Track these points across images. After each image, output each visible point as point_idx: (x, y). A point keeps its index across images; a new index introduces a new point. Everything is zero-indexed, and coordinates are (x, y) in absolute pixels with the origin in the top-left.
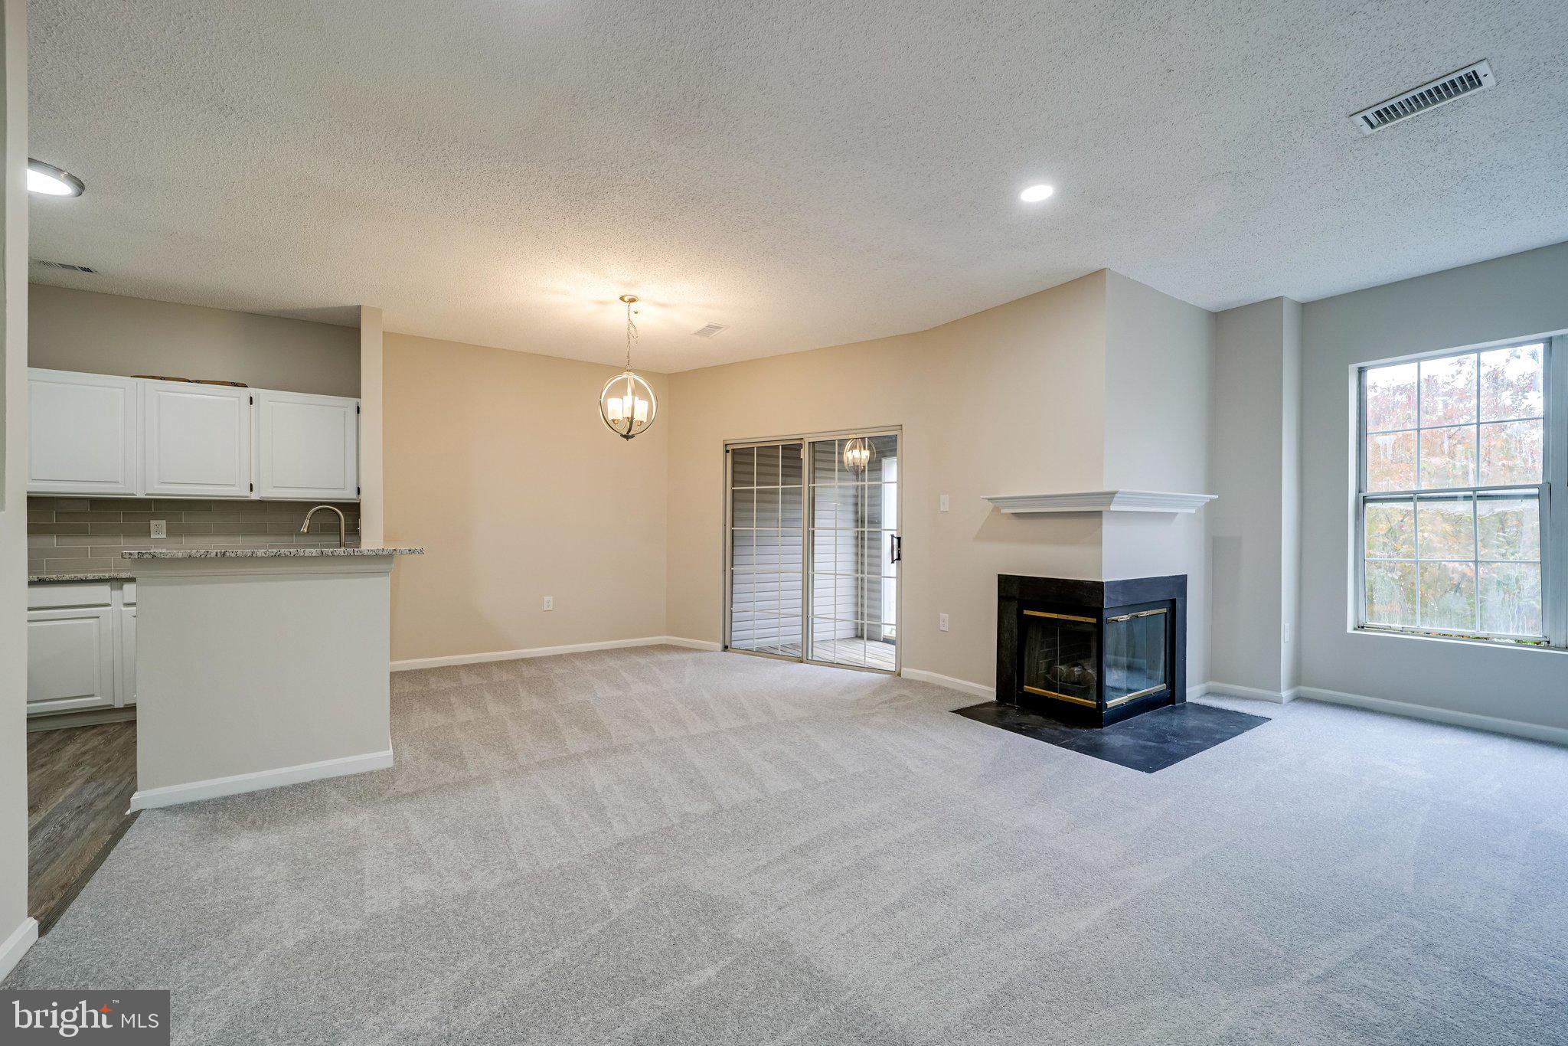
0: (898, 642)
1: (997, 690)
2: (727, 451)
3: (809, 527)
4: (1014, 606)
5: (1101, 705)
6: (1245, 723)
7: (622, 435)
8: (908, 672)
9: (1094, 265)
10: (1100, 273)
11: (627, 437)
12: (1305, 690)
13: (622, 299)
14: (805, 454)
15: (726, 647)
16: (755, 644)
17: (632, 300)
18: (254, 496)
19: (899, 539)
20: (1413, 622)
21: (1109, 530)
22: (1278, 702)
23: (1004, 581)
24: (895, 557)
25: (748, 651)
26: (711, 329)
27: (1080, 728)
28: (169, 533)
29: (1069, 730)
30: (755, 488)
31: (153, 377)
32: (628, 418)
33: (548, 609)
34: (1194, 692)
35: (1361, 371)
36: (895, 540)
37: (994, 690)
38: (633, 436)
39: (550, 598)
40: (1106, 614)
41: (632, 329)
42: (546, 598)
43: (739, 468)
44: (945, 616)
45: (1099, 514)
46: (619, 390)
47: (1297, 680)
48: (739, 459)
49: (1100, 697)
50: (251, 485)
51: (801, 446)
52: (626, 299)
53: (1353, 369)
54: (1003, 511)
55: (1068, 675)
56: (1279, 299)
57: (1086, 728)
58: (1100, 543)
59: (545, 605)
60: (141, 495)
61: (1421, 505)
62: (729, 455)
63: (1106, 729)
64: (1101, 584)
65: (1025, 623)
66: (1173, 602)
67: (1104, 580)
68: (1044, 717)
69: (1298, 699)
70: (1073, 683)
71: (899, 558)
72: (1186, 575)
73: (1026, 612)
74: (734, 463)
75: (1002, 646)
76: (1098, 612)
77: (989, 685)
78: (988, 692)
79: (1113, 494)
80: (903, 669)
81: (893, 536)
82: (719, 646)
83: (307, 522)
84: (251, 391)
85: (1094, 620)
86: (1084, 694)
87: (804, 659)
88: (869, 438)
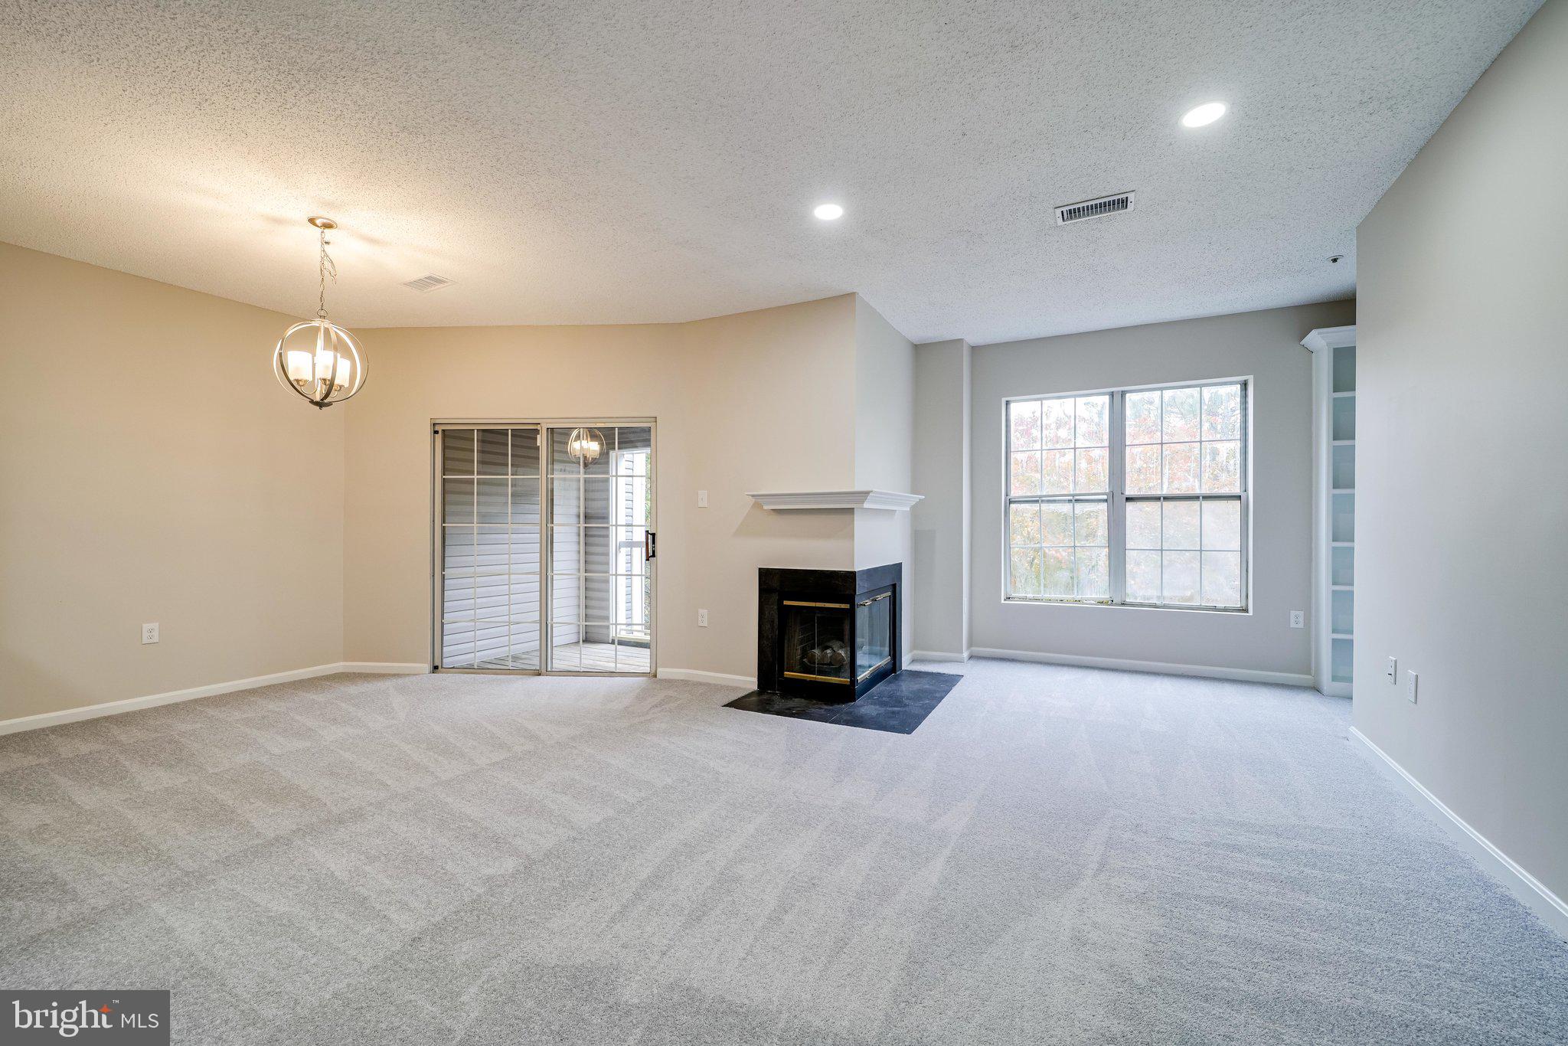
0: (653, 645)
1: (758, 681)
2: (436, 432)
3: (547, 523)
4: (775, 597)
5: (853, 681)
6: (951, 681)
7: (312, 402)
8: (663, 672)
9: (849, 290)
10: (851, 296)
11: (320, 404)
12: (977, 650)
13: (312, 221)
14: (542, 441)
15: (436, 668)
16: (476, 659)
17: (328, 226)
19: (654, 535)
20: (1039, 592)
21: (860, 523)
22: (961, 661)
23: (765, 575)
24: (651, 554)
25: (469, 669)
26: (433, 280)
27: (838, 704)
29: (831, 708)
30: (476, 477)
32: (325, 380)
33: (151, 641)
34: (906, 664)
35: (1008, 403)
36: (650, 536)
37: (755, 680)
38: (330, 404)
39: (155, 625)
40: (857, 601)
41: (327, 264)
42: (146, 627)
43: (450, 453)
44: (703, 612)
45: (851, 511)
46: (306, 339)
47: (971, 643)
48: (450, 442)
49: (853, 674)
51: (537, 431)
52: (319, 222)
53: (1004, 400)
54: (765, 507)
55: (823, 659)
56: (960, 340)
57: (843, 703)
58: (852, 536)
59: (145, 635)
61: (1044, 506)
62: (439, 437)
63: (858, 702)
64: (854, 573)
65: (785, 612)
66: (894, 586)
67: (856, 569)
68: (805, 698)
69: (971, 657)
70: (825, 664)
71: (654, 555)
72: (902, 563)
73: (786, 603)
74: (444, 448)
75: (763, 637)
76: (850, 599)
77: (750, 676)
78: (750, 682)
79: (868, 493)
80: (659, 670)
81: (647, 532)
82: (427, 667)
85: (847, 606)
86: (837, 672)
87: (544, 671)
88: (619, 428)
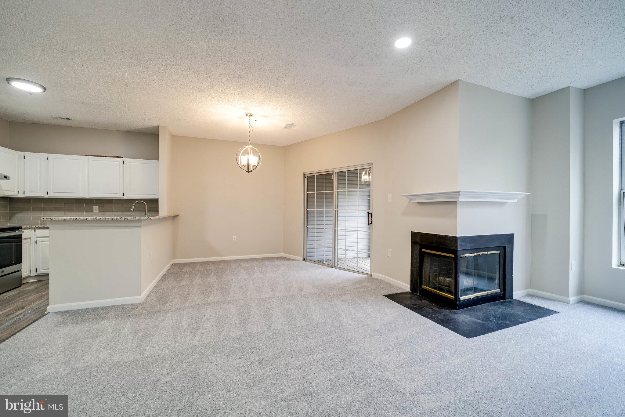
1: (411, 286)
2: (305, 177)
3: (335, 209)
4: (418, 247)
5: (457, 298)
6: (542, 313)
7: (246, 171)
8: (375, 275)
9: (453, 79)
10: (455, 83)
11: (248, 171)
12: (586, 297)
13: (247, 115)
14: (334, 177)
15: (305, 259)
16: (315, 259)
17: (251, 115)
18: (125, 198)
19: (371, 214)
21: (461, 211)
22: (568, 303)
23: (414, 235)
24: (370, 222)
25: (313, 261)
26: (289, 126)
27: (445, 309)
28: (100, 211)
29: (438, 310)
30: (316, 192)
31: (92, 156)
33: (235, 241)
34: (518, 294)
35: (622, 123)
36: (370, 215)
37: (409, 286)
38: (251, 171)
40: (459, 253)
41: (251, 127)
42: (234, 237)
43: (310, 184)
44: (390, 250)
45: (455, 202)
46: (246, 153)
47: (581, 290)
48: (310, 180)
49: (456, 293)
50: (123, 193)
51: (332, 174)
52: (248, 115)
53: (616, 122)
54: (414, 201)
55: (444, 282)
56: (568, 88)
57: (448, 309)
58: (456, 217)
59: (234, 239)
60: (87, 197)
62: (306, 179)
63: (459, 311)
64: (456, 237)
65: (423, 255)
66: (505, 247)
67: (458, 236)
68: (430, 301)
69: (583, 302)
70: (446, 286)
71: (371, 223)
72: (513, 234)
73: (423, 250)
74: (307, 182)
75: (413, 266)
76: (455, 252)
77: (408, 284)
78: (406, 287)
79: (459, 192)
80: (373, 273)
81: (368, 213)
82: (302, 259)
83: (133, 207)
84: (124, 159)
85: (453, 256)
86: (450, 292)
87: (334, 266)
88: (359, 169)
